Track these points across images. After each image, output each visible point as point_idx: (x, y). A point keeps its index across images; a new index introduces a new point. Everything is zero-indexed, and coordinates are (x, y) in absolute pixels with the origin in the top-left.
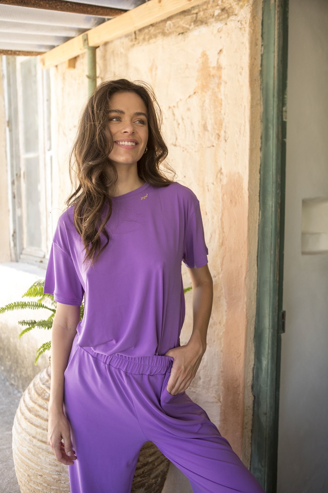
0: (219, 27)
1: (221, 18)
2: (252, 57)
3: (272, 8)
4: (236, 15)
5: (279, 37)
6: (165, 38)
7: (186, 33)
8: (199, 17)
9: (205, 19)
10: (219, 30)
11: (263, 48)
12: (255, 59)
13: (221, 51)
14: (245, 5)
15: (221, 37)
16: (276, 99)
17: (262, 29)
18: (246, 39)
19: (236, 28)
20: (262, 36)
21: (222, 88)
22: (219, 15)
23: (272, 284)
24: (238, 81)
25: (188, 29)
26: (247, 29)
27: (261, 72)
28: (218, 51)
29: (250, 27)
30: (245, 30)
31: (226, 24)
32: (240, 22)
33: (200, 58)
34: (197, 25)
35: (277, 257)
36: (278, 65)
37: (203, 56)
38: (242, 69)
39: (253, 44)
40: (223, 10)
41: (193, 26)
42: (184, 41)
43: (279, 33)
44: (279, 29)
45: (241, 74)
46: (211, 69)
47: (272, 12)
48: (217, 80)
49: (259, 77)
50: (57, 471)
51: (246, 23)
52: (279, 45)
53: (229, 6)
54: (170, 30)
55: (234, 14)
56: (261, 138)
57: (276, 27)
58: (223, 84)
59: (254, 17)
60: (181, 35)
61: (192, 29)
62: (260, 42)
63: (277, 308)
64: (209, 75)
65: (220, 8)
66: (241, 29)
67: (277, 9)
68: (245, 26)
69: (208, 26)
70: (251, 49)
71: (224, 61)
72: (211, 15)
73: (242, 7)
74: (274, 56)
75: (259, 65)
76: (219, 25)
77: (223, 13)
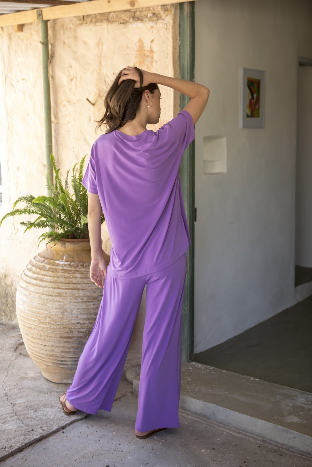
0: (151, 25)
1: (152, 19)
2: (174, 48)
3: (186, 17)
4: (163, 19)
5: (190, 36)
6: (109, 24)
7: (126, 24)
8: (136, 15)
9: (141, 17)
10: (152, 27)
11: (180, 42)
12: (176, 49)
13: (152, 40)
14: (168, 14)
15: (153, 32)
16: (189, 75)
17: (180, 29)
18: (170, 36)
19: (163, 28)
20: (180, 34)
21: (154, 65)
22: (151, 17)
23: (189, 190)
24: (165, 62)
25: (128, 22)
26: (171, 30)
27: (179, 57)
28: (151, 40)
29: (172, 29)
30: (169, 30)
31: (156, 24)
32: (165, 25)
33: (138, 43)
34: (135, 20)
35: (191, 173)
36: (190, 54)
37: (140, 42)
38: (168, 55)
39: (174, 39)
40: (154, 14)
41: (131, 20)
42: (125, 29)
43: (190, 33)
44: (190, 31)
45: (167, 57)
46: (146, 51)
47: (186, 20)
48: (150, 60)
49: (178, 60)
50: (61, 312)
51: (170, 26)
52: (190, 41)
53: (158, 13)
54: (113, 19)
55: (162, 18)
56: (180, 98)
57: (188, 30)
58: (155, 62)
59: (174, 22)
60: (122, 24)
61: (131, 22)
62: (178, 38)
63: (192, 205)
64: (145, 55)
65: (151, 12)
66: (166, 29)
67: (189, 19)
68: (169, 27)
69: (143, 22)
70: (173, 42)
71: (155, 48)
72: (145, 16)
73: (167, 15)
74: (187, 48)
75: (178, 53)
76: (151, 24)
77: (154, 16)
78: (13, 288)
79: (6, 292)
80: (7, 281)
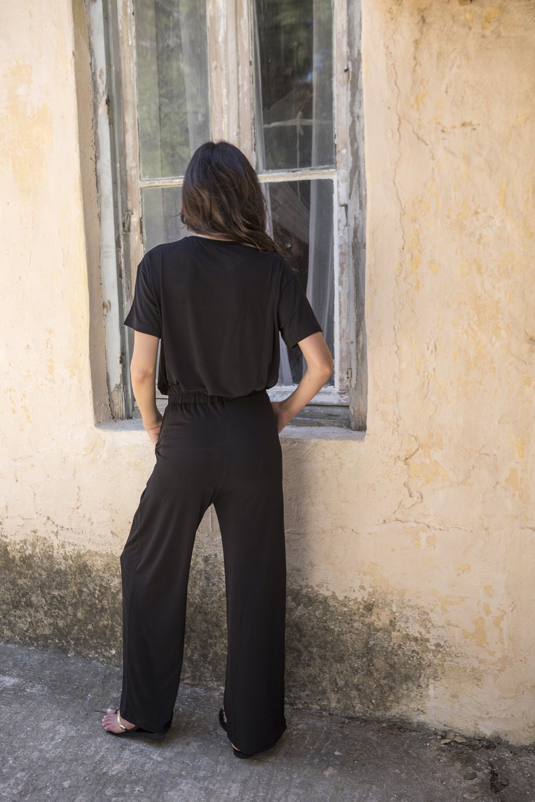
78: (395, 634)
79: (367, 643)
80: (374, 618)
